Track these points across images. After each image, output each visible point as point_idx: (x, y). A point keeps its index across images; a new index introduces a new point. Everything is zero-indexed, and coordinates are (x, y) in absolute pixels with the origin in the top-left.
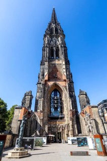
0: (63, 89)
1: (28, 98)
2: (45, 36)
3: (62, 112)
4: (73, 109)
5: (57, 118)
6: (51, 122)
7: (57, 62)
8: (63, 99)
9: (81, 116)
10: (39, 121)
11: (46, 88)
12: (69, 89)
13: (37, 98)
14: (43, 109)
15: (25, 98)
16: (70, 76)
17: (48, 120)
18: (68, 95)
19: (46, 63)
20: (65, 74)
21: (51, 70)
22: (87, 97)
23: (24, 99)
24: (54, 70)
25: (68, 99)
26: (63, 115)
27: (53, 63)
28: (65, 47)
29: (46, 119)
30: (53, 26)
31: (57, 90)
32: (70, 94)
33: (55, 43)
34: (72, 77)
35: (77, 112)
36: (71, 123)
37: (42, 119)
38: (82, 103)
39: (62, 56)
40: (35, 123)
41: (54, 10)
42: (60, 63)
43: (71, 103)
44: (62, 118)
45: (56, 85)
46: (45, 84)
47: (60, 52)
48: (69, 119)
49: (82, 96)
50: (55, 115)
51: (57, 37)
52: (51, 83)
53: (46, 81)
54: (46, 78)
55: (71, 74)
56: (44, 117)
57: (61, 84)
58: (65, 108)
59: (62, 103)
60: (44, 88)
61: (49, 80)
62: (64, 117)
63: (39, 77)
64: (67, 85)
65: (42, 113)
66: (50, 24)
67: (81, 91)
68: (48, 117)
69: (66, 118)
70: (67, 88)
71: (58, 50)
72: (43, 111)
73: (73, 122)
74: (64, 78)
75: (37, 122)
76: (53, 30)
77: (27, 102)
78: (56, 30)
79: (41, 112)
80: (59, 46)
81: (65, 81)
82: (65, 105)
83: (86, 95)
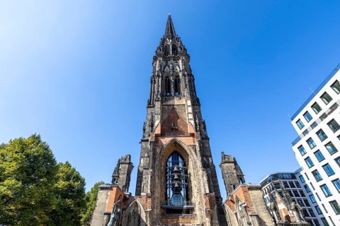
0: (188, 152)
1: (124, 168)
2: (155, 59)
3: (188, 197)
4: (210, 191)
5: (179, 211)
6: (167, 218)
7: (176, 101)
8: (191, 170)
9: (227, 208)
10: (143, 216)
11: (158, 150)
12: (200, 150)
13: (141, 169)
14: (152, 192)
15: (119, 169)
16: (201, 126)
17: (162, 214)
18: (199, 164)
19: (158, 104)
20: (192, 122)
21: (166, 116)
22: (237, 168)
23: (117, 170)
24: (172, 115)
25: (201, 172)
26: (191, 204)
27: (170, 103)
28: (190, 75)
29: (157, 211)
30: (169, 42)
31: (178, 153)
32: (202, 161)
33: (173, 69)
34: (205, 128)
35: (218, 198)
36: (207, 220)
37: (150, 212)
38: (228, 180)
39: (185, 92)
40: (137, 220)
41: (170, 18)
42: (183, 103)
43: (205, 179)
44: (190, 211)
45: (175, 143)
46: (156, 142)
47: (182, 85)
48: (204, 213)
49: (226, 164)
50: (175, 203)
51: (176, 59)
52: (166, 141)
53: (157, 136)
54: (158, 131)
55: (204, 123)
56: (153, 208)
57: (186, 142)
58: (195, 190)
59: (188, 180)
60: (154, 150)
61: (163, 134)
62: (192, 209)
63: (144, 130)
64: (197, 144)
65: (149, 200)
66: (163, 41)
67: (224, 156)
68: (161, 207)
69: (197, 212)
70: (198, 149)
71: (177, 81)
72: (151, 196)
73: (212, 219)
74: (191, 130)
75: (140, 217)
76: (170, 49)
77: (123, 177)
78: (174, 48)
79: (148, 197)
80: (180, 74)
81: (192, 135)
82: (194, 183)
83: (235, 163)
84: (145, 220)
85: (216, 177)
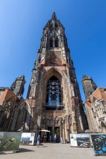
0: (62, 74)
1: (19, 83)
2: (44, 29)
3: (61, 101)
4: (75, 96)
5: (54, 108)
6: (46, 112)
7: (55, 50)
8: (63, 85)
9: (86, 105)
10: (29, 110)
11: (42, 73)
12: (70, 73)
14: (37, 96)
15: (15, 83)
17: (43, 110)
18: (68, 80)
19: (44, 50)
20: (65, 58)
21: (49, 57)
22: (93, 82)
23: (14, 84)
24: (53, 56)
25: (69, 85)
26: (62, 104)
27: (52, 50)
28: (65, 37)
29: (40, 108)
30: (53, 22)
32: (70, 78)
33: (55, 34)
35: (80, 101)
36: (73, 114)
37: (34, 108)
38: (86, 90)
39: (61, 44)
40: (25, 113)
42: (61, 51)
43: (72, 88)
44: (61, 108)
46: (41, 68)
47: (60, 41)
48: (71, 108)
49: (86, 81)
50: (51, 104)
51: (56, 30)
52: (47, 68)
53: (42, 65)
54: (43, 62)
56: (36, 106)
57: (60, 69)
58: (65, 96)
59: (61, 91)
60: (40, 73)
61: (46, 65)
62: (63, 107)
63: (35, 64)
64: (67, 69)
65: (34, 101)
67: (85, 77)
68: (43, 106)
69: (66, 108)
70: (68, 72)
71: (57, 41)
73: (76, 112)
74: (64, 62)
75: (27, 111)
76: (53, 25)
77: (18, 88)
78: (56, 25)
79: (33, 98)
80: (59, 38)
81: (65, 65)
82: (64, 91)
83: (91, 80)
84: (30, 113)
85: (79, 89)
